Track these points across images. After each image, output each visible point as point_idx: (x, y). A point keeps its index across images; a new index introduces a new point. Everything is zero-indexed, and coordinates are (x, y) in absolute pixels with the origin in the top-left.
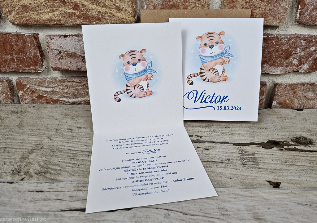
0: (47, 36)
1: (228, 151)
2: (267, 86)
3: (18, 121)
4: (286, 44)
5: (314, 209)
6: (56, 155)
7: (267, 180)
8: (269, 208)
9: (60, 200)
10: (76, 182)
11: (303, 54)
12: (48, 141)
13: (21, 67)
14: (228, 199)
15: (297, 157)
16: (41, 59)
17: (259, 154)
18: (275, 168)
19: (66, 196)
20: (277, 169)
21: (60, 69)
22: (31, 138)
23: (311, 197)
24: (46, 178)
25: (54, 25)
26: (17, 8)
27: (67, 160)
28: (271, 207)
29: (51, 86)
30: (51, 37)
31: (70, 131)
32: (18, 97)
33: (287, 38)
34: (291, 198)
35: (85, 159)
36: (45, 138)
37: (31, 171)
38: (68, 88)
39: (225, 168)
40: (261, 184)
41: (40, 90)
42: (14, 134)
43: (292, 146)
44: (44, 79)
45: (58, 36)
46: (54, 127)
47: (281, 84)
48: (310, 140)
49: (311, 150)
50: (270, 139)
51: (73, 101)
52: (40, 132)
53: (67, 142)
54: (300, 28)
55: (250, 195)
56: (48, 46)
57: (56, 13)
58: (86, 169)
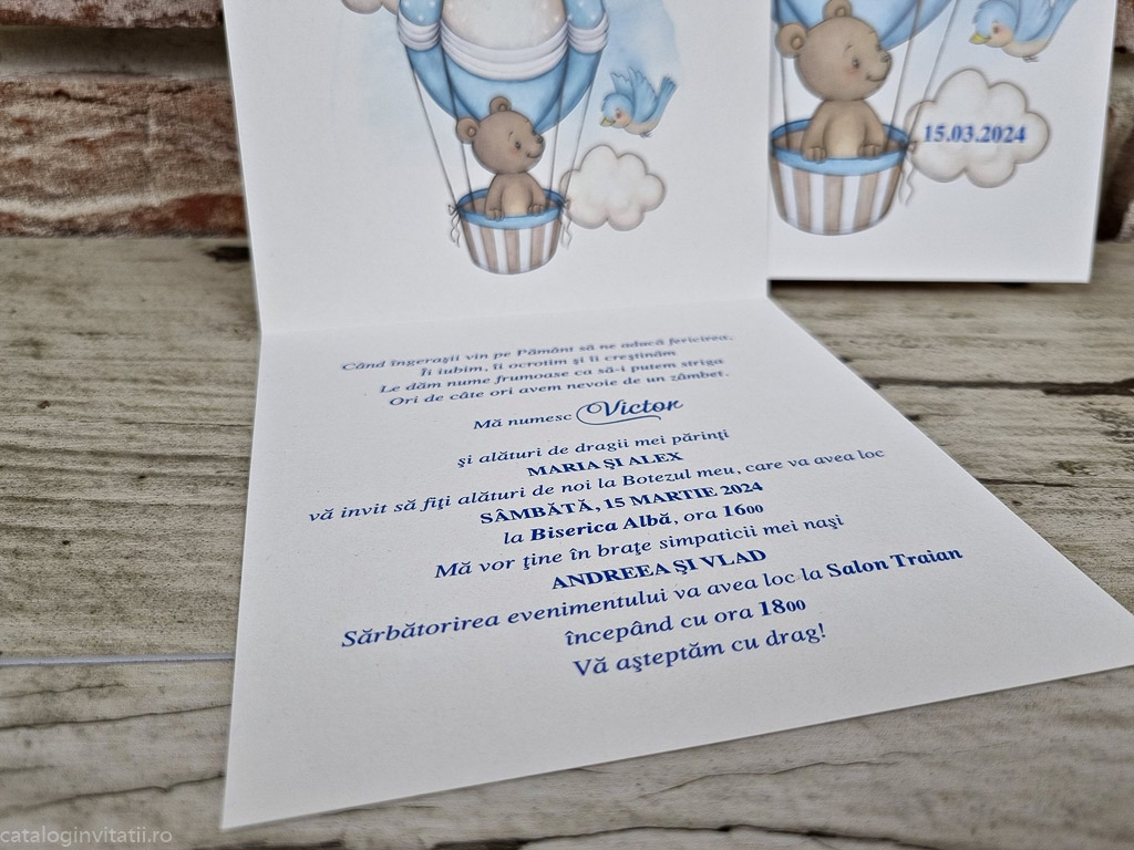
1: (1036, 424)
10: (33, 655)
35: (115, 497)
38: (29, 133)
58: (122, 561)
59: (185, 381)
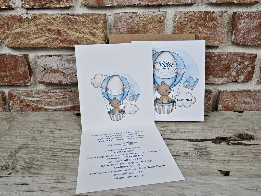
0: (35, 56)
1: (185, 146)
2: (213, 93)
3: (8, 126)
4: (225, 59)
5: (260, 193)
6: (39, 153)
7: (218, 170)
8: (222, 194)
9: (41, 191)
10: (56, 175)
11: (239, 67)
12: (33, 142)
13: (13, 81)
14: (187, 186)
15: (242, 150)
16: (29, 74)
17: (210, 148)
18: (224, 159)
19: (47, 188)
20: (226, 160)
21: (45, 82)
22: (18, 139)
23: (256, 183)
24: (30, 172)
25: (41, 47)
26: (12, 35)
27: (49, 157)
28: (223, 192)
29: (37, 96)
30: (38, 57)
31: (51, 132)
32: (9, 106)
33: (226, 55)
34: (239, 184)
35: (64, 155)
36: (30, 138)
37: (17, 166)
38: (50, 97)
39: (183, 160)
40: (214, 173)
41: (27, 100)
42: (4, 136)
43: (237, 141)
44: (31, 91)
45: (44, 56)
46: (38, 130)
47: (223, 92)
48: (251, 135)
49: (253, 144)
50: (218, 136)
51: (54, 108)
52: (26, 134)
53: (48, 141)
54: (235, 47)
55: (205, 182)
56: (35, 64)
57: (43, 38)
58: (65, 164)
59: (72, 138)
